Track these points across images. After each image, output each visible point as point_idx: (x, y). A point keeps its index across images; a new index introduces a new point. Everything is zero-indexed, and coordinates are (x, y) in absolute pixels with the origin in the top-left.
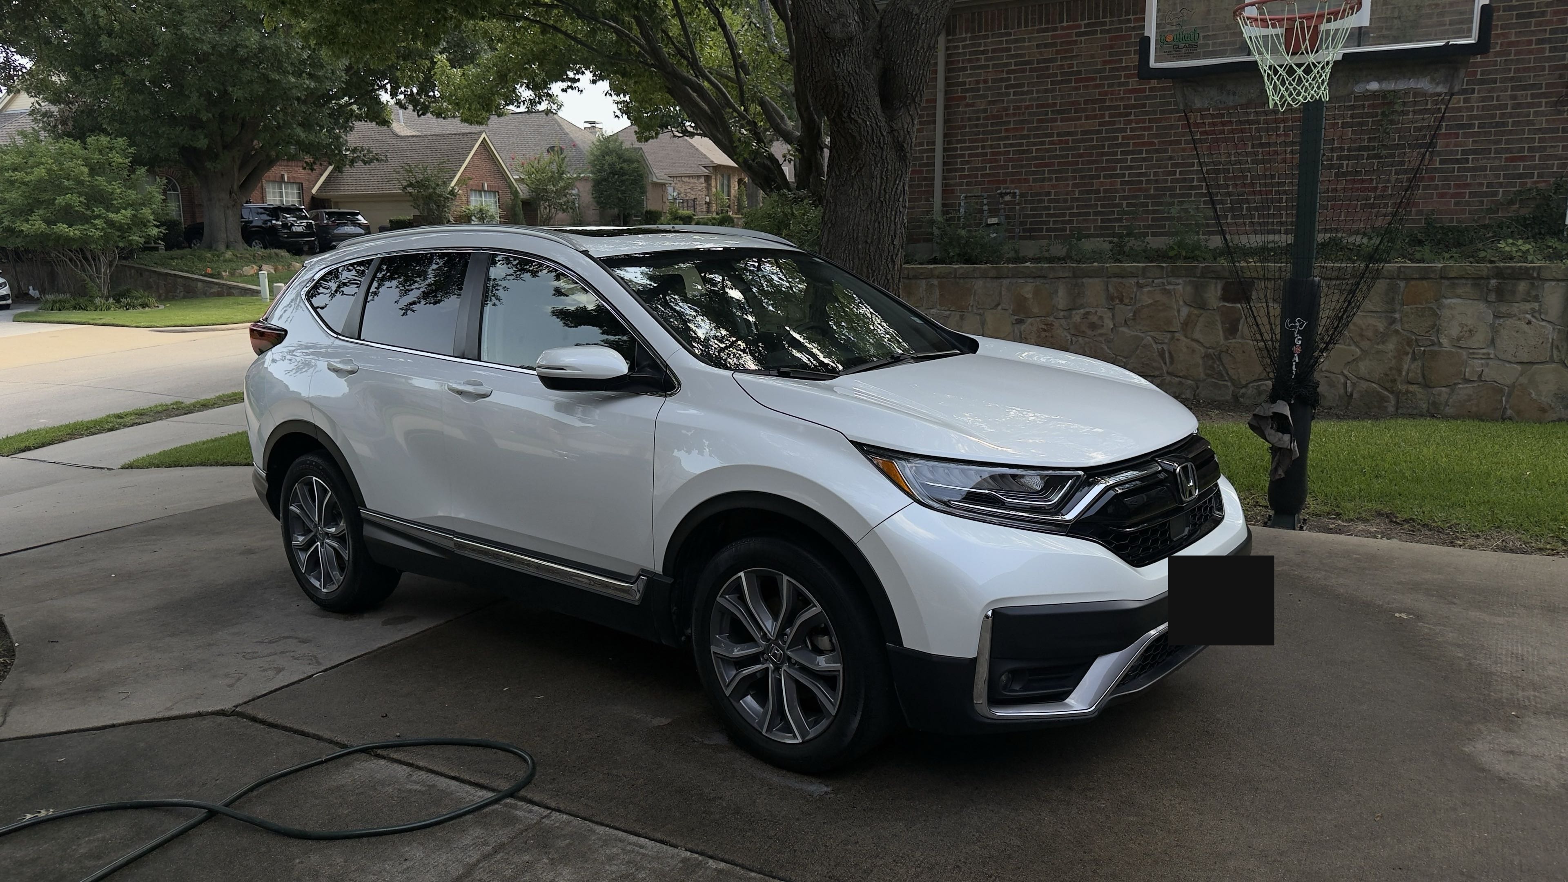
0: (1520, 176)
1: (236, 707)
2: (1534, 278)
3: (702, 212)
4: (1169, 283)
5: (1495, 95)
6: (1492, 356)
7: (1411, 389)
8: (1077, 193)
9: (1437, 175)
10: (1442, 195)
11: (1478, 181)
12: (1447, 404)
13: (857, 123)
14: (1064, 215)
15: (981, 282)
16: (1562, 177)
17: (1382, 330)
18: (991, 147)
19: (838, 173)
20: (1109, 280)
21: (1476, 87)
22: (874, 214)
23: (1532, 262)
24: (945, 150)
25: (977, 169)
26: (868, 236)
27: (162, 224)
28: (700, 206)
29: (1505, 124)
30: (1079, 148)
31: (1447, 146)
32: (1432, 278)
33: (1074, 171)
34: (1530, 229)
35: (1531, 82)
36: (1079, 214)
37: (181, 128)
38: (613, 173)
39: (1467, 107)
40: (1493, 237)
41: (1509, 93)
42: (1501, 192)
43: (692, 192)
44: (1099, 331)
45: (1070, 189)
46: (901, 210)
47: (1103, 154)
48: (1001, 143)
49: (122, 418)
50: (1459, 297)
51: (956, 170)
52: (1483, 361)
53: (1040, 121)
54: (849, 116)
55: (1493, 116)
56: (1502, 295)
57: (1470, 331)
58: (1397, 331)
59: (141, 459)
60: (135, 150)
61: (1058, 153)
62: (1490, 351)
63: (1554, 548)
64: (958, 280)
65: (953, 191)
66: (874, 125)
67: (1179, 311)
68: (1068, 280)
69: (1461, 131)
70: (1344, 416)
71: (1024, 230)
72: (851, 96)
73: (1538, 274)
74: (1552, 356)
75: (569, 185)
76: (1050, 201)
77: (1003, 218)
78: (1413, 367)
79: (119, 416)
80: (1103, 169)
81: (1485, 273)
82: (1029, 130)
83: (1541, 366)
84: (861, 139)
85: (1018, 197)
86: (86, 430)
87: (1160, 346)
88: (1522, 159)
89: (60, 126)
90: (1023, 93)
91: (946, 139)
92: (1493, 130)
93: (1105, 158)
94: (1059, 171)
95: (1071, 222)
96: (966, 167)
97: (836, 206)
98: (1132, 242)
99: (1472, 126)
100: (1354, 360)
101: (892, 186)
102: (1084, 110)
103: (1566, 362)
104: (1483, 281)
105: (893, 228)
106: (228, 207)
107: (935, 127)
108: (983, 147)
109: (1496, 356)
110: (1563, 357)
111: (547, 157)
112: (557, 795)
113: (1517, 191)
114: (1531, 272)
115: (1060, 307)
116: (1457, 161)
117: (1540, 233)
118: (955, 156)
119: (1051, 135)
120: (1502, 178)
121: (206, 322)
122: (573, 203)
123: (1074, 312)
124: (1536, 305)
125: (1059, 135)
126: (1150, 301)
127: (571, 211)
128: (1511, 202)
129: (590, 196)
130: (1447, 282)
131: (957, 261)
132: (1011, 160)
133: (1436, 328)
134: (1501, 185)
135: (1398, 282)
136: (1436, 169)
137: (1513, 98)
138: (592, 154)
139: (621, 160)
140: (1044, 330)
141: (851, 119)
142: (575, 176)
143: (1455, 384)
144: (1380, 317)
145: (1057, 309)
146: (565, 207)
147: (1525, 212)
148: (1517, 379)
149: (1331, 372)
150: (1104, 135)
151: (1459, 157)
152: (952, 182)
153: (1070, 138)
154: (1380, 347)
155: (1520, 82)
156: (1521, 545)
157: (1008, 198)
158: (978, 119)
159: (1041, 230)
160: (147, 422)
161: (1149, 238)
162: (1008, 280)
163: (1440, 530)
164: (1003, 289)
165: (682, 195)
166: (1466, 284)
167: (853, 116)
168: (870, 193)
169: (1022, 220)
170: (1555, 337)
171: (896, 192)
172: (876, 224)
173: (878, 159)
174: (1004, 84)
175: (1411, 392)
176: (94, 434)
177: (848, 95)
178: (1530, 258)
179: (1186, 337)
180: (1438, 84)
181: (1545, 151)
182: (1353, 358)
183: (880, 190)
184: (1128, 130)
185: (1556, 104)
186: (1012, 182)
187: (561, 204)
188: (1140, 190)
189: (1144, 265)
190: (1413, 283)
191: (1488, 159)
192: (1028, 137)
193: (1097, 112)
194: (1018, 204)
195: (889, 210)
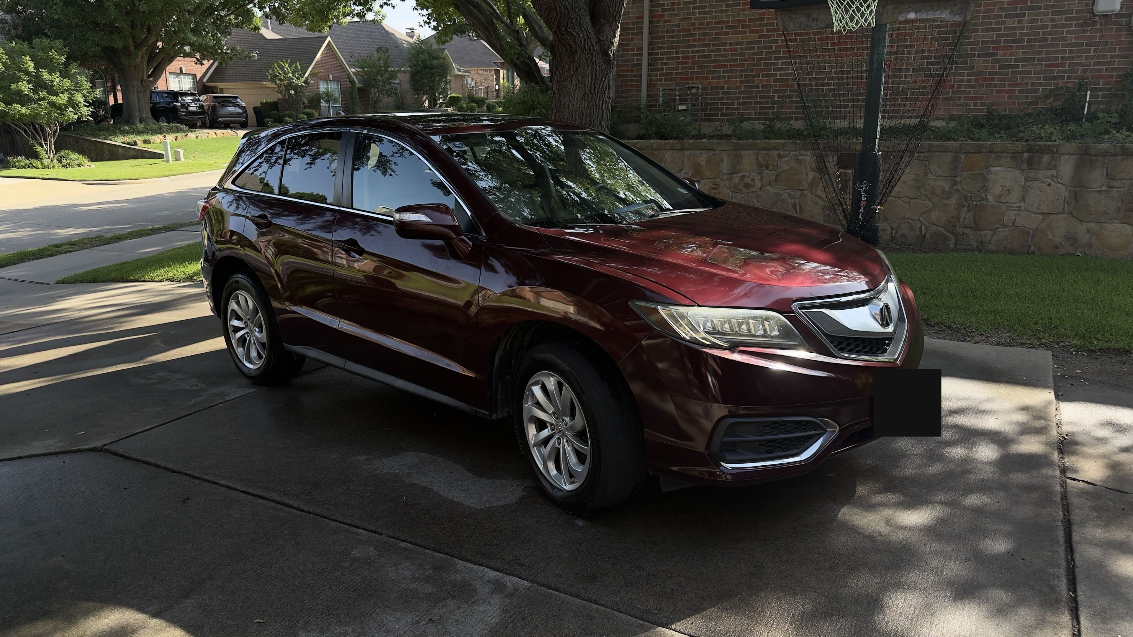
0: (1055, 78)
1: (105, 445)
2: (1053, 152)
3: (493, 97)
4: (801, 155)
5: (1040, 18)
6: (1022, 208)
7: (966, 232)
8: (743, 88)
9: (996, 77)
10: (999, 92)
11: (1025, 82)
12: (990, 243)
13: (573, 35)
14: (733, 104)
15: (670, 153)
16: (1084, 79)
17: (947, 189)
18: (683, 52)
19: (561, 72)
20: (759, 152)
21: (1027, 12)
22: (587, 103)
23: (1055, 141)
24: (649, 54)
25: (672, 69)
26: (582, 119)
27: (90, 105)
28: (491, 92)
29: (1046, 40)
30: (744, 54)
31: (1005, 55)
32: (983, 152)
33: (741, 71)
34: (1059, 117)
35: (1066, 9)
36: (744, 103)
37: (103, 33)
38: (425, 67)
39: (1019, 27)
40: (1033, 122)
41: (1050, 17)
42: (1041, 90)
43: (486, 82)
44: (752, 189)
45: (738, 85)
46: (607, 100)
47: (762, 59)
48: (690, 50)
49: (59, 247)
50: (1001, 166)
51: (658, 70)
52: (1016, 212)
53: (718, 34)
54: (566, 30)
55: (1038, 34)
56: (1031, 164)
57: (1008, 190)
58: (958, 190)
59: (71, 277)
60: (68, 49)
61: (730, 58)
62: (1021, 205)
63: (1031, 342)
64: (653, 151)
65: (655, 85)
66: (586, 37)
67: (807, 175)
68: (730, 152)
69: (1014, 45)
70: (918, 251)
71: (706, 115)
72: (566, 15)
73: (1057, 150)
74: (1064, 209)
75: (393, 76)
76: (723, 93)
77: (690, 106)
78: (968, 215)
79: (57, 246)
80: (762, 70)
81: (1020, 149)
82: (710, 40)
83: (1056, 216)
84: (576, 47)
85: (700, 90)
86: (33, 256)
87: (793, 200)
88: (1057, 65)
89: (12, 30)
90: (705, 13)
91: (650, 47)
92: (1037, 44)
93: (763, 62)
94: (731, 71)
95: (739, 109)
96: (665, 67)
97: (560, 96)
98: (779, 125)
99: (1022, 41)
100: (928, 210)
101: (600, 82)
102: (749, 26)
103: (1073, 213)
104: (1018, 155)
105: (600, 113)
106: (140, 92)
107: (642, 37)
108: (677, 53)
109: (1025, 208)
110: (1072, 209)
111: (376, 55)
112: (310, 503)
113: (1052, 89)
114: (1052, 148)
115: (725, 172)
116: (1011, 67)
117: (1067, 120)
118: (657, 59)
119: (726, 44)
120: (1042, 79)
121: (124, 178)
122: (396, 90)
123: (734, 175)
124: (1054, 172)
125: (730, 44)
126: (787, 168)
127: (394, 96)
128: (1048, 97)
129: (409, 84)
130: (993, 155)
131: (654, 137)
132: (696, 62)
133: (985, 188)
134: (1041, 84)
135: (960, 155)
136: (996, 72)
137: (1053, 20)
138: (410, 53)
139: (431, 58)
140: (714, 189)
141: (568, 32)
142: (397, 69)
143: (997, 228)
144: (946, 180)
145: (723, 173)
146: (390, 93)
147: (1057, 104)
148: (1040, 224)
149: (911, 219)
150: (762, 45)
151: (1012, 64)
152: (654, 78)
153: (739, 47)
154: (946, 202)
155: (1058, 8)
156: (1010, 341)
157: (694, 91)
158: (673, 31)
159: (717, 115)
160: (77, 251)
161: (792, 122)
162: (689, 152)
163: (958, 331)
164: (685, 158)
165: (478, 84)
166: (1007, 157)
167: (569, 30)
168: (583, 87)
169: (704, 107)
170: (1066, 195)
171: (603, 86)
172: (588, 110)
173: (589, 62)
174: (692, 6)
175: (966, 234)
176: (37, 259)
177: (565, 14)
178: (1053, 138)
179: (812, 194)
180: (955, 14)
181: (1073, 60)
182: (927, 209)
183: (591, 85)
184: (780, 41)
185: (1081, 25)
186: (697, 79)
187: (387, 91)
188: (788, 86)
189: (784, 141)
190: (970, 155)
191: (1033, 65)
192: (709, 45)
193: (758, 28)
194: (701, 96)
195: (598, 100)
